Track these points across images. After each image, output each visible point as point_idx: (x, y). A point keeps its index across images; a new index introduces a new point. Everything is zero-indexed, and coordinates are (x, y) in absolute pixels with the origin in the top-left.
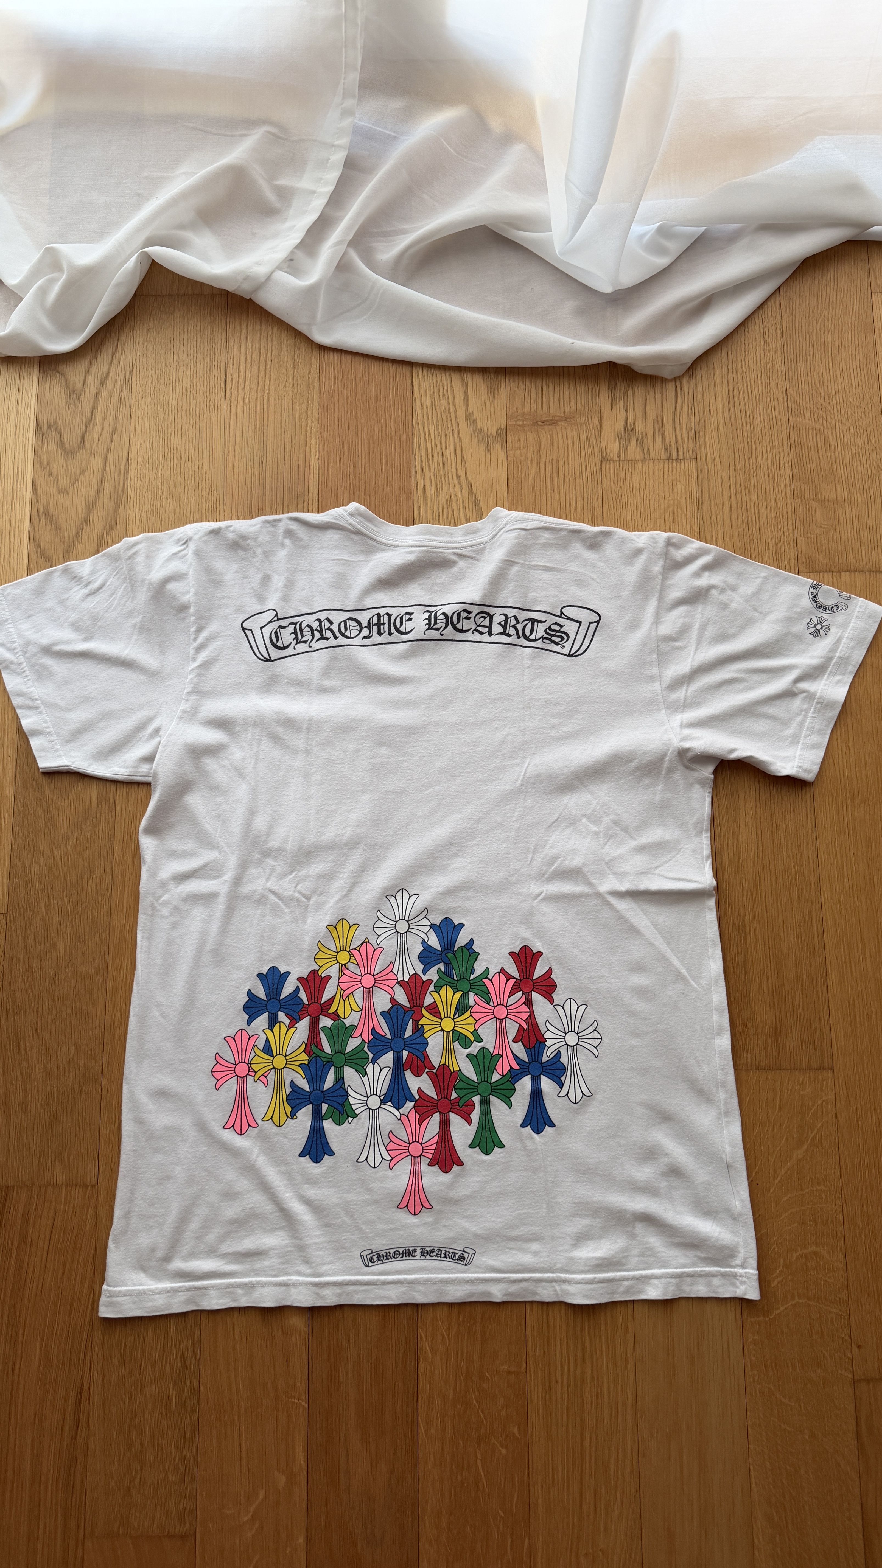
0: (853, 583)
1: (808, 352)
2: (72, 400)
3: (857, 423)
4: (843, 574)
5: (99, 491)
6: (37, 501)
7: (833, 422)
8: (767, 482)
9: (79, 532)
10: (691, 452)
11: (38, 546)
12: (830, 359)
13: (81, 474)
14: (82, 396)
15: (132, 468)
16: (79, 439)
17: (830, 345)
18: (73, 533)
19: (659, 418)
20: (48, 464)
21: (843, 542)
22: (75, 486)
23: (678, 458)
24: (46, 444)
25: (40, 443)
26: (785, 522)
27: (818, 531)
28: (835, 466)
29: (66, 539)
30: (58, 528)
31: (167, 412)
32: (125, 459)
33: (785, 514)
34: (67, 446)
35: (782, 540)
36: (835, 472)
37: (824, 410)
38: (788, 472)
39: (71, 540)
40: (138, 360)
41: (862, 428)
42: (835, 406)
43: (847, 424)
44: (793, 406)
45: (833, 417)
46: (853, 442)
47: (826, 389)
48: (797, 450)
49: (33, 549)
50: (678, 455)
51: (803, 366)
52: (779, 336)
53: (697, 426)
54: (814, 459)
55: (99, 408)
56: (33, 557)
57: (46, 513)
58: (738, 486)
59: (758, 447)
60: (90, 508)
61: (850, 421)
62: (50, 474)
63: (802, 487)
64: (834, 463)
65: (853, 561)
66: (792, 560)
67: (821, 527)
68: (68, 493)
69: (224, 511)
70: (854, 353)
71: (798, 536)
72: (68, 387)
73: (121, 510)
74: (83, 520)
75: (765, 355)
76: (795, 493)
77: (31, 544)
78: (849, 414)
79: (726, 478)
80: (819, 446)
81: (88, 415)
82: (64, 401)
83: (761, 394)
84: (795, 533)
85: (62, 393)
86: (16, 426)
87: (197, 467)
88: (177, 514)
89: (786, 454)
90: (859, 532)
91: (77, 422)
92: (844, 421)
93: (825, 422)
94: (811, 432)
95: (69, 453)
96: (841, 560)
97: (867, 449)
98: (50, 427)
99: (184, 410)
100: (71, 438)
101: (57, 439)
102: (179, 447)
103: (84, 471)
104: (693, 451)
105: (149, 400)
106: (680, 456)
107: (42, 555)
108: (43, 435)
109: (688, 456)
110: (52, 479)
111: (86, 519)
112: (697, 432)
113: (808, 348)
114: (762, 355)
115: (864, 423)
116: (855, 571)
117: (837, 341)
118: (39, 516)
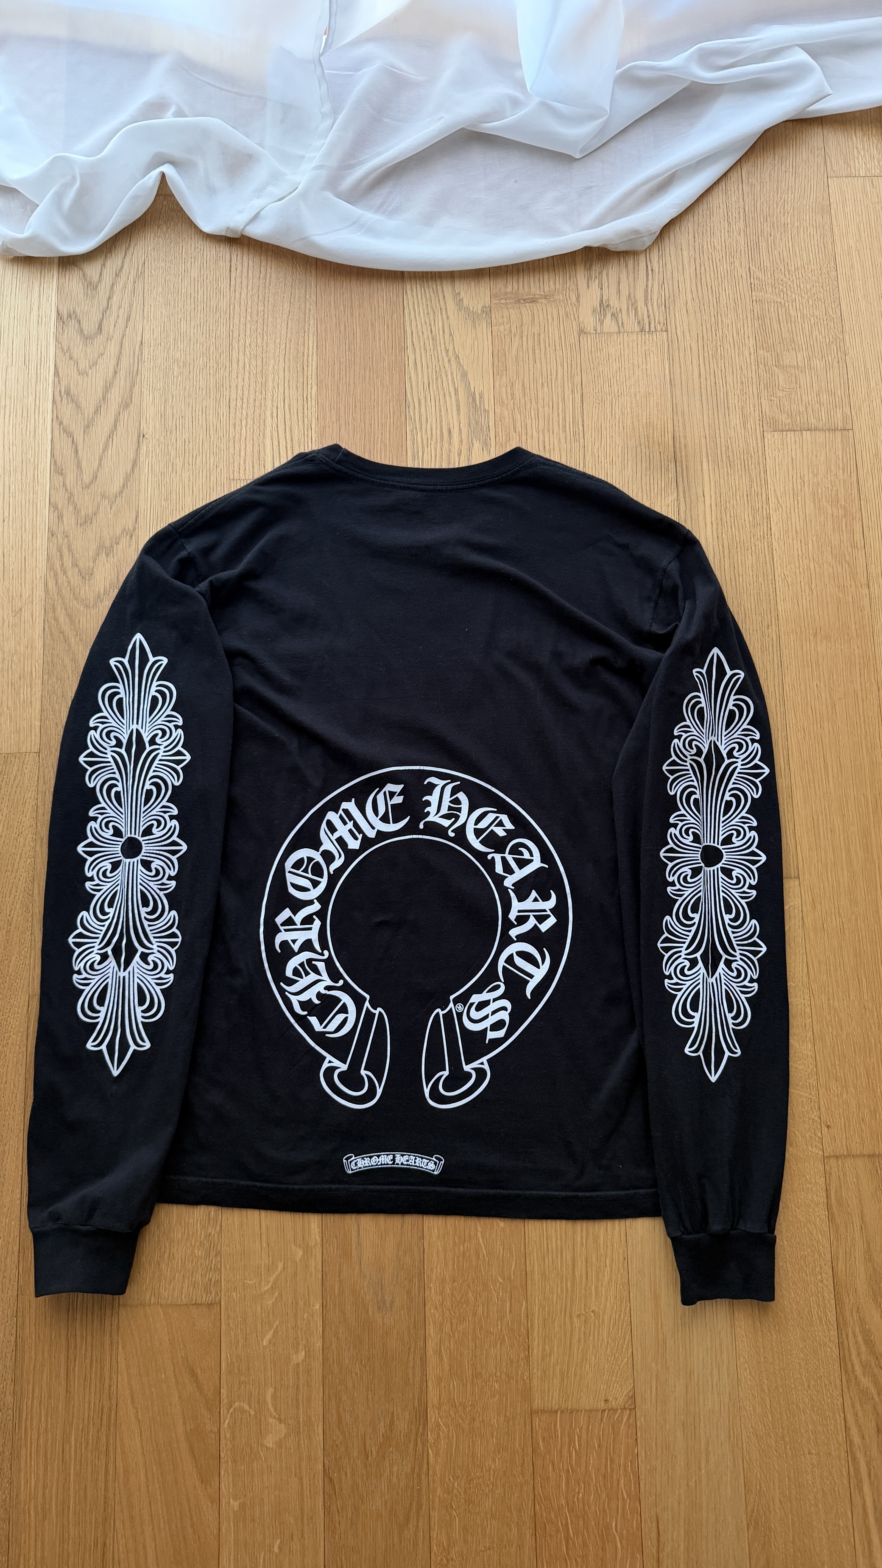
0: (814, 441)
1: (769, 232)
2: (89, 292)
3: (816, 296)
4: (804, 432)
5: (115, 372)
6: (60, 384)
7: (794, 296)
8: (733, 351)
9: (97, 410)
10: (662, 324)
11: (61, 423)
12: (790, 239)
13: (99, 357)
14: (99, 288)
15: (146, 351)
16: (97, 326)
17: (789, 226)
18: (92, 411)
19: (632, 295)
20: (69, 349)
21: (804, 403)
22: (94, 368)
23: (650, 331)
24: (66, 331)
25: (61, 331)
26: (750, 387)
27: (780, 394)
28: (795, 335)
29: (86, 415)
30: (78, 407)
31: (177, 299)
32: (139, 343)
33: (750, 379)
34: (86, 332)
35: (748, 403)
36: (796, 340)
37: (784, 285)
38: (752, 341)
39: (91, 416)
40: (149, 253)
41: (820, 301)
42: (795, 281)
43: (806, 297)
44: (756, 282)
45: (793, 290)
46: (812, 313)
47: (786, 266)
48: (760, 322)
49: (56, 427)
50: (650, 328)
51: (764, 245)
52: (742, 218)
53: (667, 301)
54: (776, 329)
55: (115, 298)
56: (56, 432)
57: (68, 393)
58: (706, 354)
59: (724, 319)
60: (107, 388)
61: (809, 294)
62: (71, 358)
63: (766, 354)
64: (795, 333)
65: (813, 421)
66: (757, 421)
67: (783, 391)
68: (87, 375)
69: (230, 387)
70: (812, 232)
71: (763, 399)
72: (86, 280)
73: (136, 389)
74: (101, 398)
75: (729, 236)
76: (759, 360)
77: (54, 422)
78: (808, 288)
79: (694, 347)
80: (780, 317)
81: (105, 304)
82: (82, 292)
83: (726, 271)
84: (759, 398)
85: (81, 283)
86: (39, 316)
87: (205, 348)
88: (187, 390)
89: (750, 325)
90: (818, 395)
91: (95, 311)
92: (803, 295)
93: (785, 296)
94: (772, 305)
95: (87, 339)
96: (802, 420)
97: (825, 319)
98: (69, 316)
99: (192, 297)
100: (89, 326)
101: (77, 325)
102: (188, 331)
103: (102, 355)
104: (664, 324)
105: (160, 289)
106: (653, 329)
107: (65, 431)
108: (64, 323)
109: (659, 329)
110: (73, 363)
111: (104, 398)
112: (667, 306)
113: (769, 229)
114: (726, 236)
115: (822, 296)
116: (816, 429)
117: (796, 222)
118: (60, 395)
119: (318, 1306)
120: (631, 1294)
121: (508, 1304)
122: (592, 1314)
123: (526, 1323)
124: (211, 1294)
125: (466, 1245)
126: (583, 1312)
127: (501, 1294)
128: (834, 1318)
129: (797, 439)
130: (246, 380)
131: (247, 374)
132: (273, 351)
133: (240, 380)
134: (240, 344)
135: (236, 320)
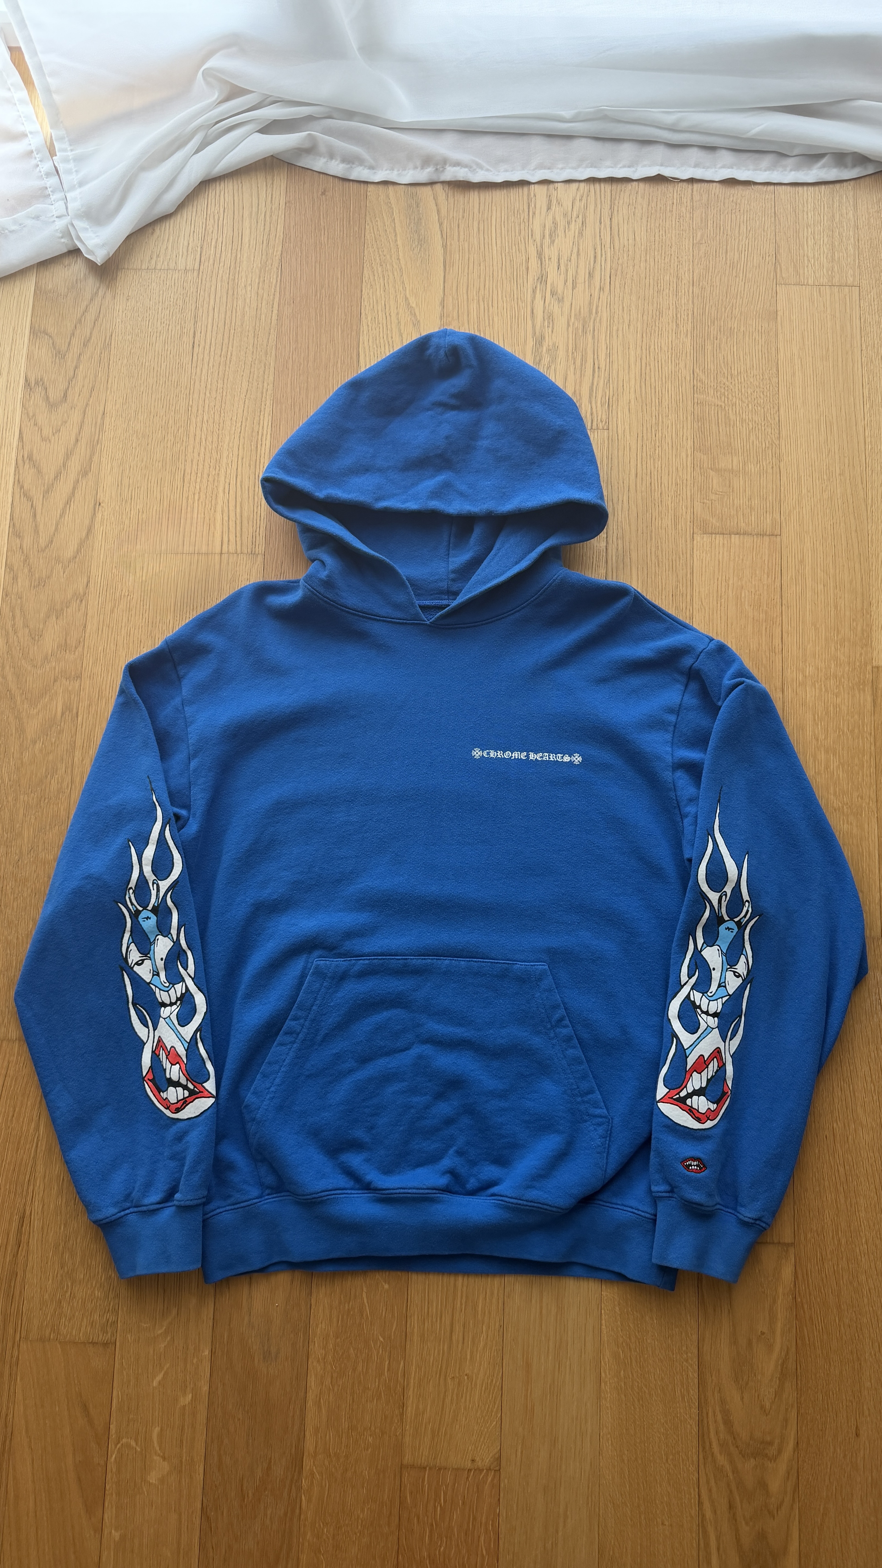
0: (741, 545)
1: (715, 336)
2: (57, 360)
3: (756, 401)
4: (733, 536)
5: (77, 440)
6: (23, 448)
7: (734, 400)
8: (670, 452)
9: (57, 476)
10: (604, 423)
11: (22, 487)
12: (735, 343)
13: (62, 424)
14: (67, 356)
15: (107, 420)
16: (62, 395)
17: (736, 330)
18: (52, 476)
19: (578, 392)
20: (34, 415)
21: (735, 508)
22: (56, 436)
23: (592, 428)
24: (33, 398)
25: (28, 397)
26: (684, 488)
27: (713, 497)
28: (732, 440)
29: (46, 481)
30: (39, 472)
31: (140, 372)
32: (101, 413)
33: (685, 481)
34: (51, 400)
35: (681, 504)
36: (733, 445)
37: (726, 388)
38: (690, 443)
39: (51, 482)
40: (117, 326)
41: (760, 406)
42: (737, 385)
43: (747, 402)
44: (699, 384)
45: (734, 395)
46: (750, 418)
47: (730, 369)
48: (700, 424)
49: (17, 490)
50: (592, 426)
51: (710, 348)
52: (690, 321)
53: (611, 400)
54: (714, 432)
55: (81, 367)
56: (17, 496)
57: (30, 458)
58: (644, 454)
59: (664, 420)
60: (68, 456)
61: (750, 399)
62: (35, 424)
63: (702, 457)
64: (732, 437)
65: (743, 525)
66: (689, 523)
67: (716, 494)
68: (50, 441)
69: (186, 461)
70: (757, 337)
71: (695, 502)
72: (55, 348)
73: (96, 458)
74: (62, 465)
75: (676, 337)
76: (695, 462)
77: (16, 485)
78: (749, 392)
79: (634, 447)
80: (720, 420)
81: (72, 373)
82: (50, 360)
83: (670, 372)
84: (692, 500)
85: (50, 351)
86: (8, 382)
87: (164, 422)
88: (144, 462)
89: (689, 427)
90: (750, 499)
91: (61, 379)
92: (744, 399)
93: (726, 399)
94: (713, 408)
95: (52, 406)
96: (732, 523)
97: (763, 424)
98: (37, 383)
100: (55, 394)
101: (43, 393)
102: (150, 403)
103: (66, 422)
104: (606, 422)
105: (125, 361)
106: (594, 426)
107: (25, 495)
108: (31, 389)
109: (601, 426)
110: (37, 429)
111: (64, 465)
112: (611, 405)
113: (715, 333)
114: (674, 337)
115: (762, 401)
116: (744, 534)
117: (742, 327)
118: (23, 460)
119: (207, 1353)
120: (504, 1361)
121: (387, 1363)
122: (466, 1378)
123: (402, 1382)
124: (107, 1333)
125: (351, 1304)
126: (457, 1375)
127: (381, 1352)
128: (696, 1397)
129: (726, 542)
130: (202, 455)
131: (203, 449)
132: (229, 428)
133: (196, 454)
134: (198, 420)
135: (196, 396)
